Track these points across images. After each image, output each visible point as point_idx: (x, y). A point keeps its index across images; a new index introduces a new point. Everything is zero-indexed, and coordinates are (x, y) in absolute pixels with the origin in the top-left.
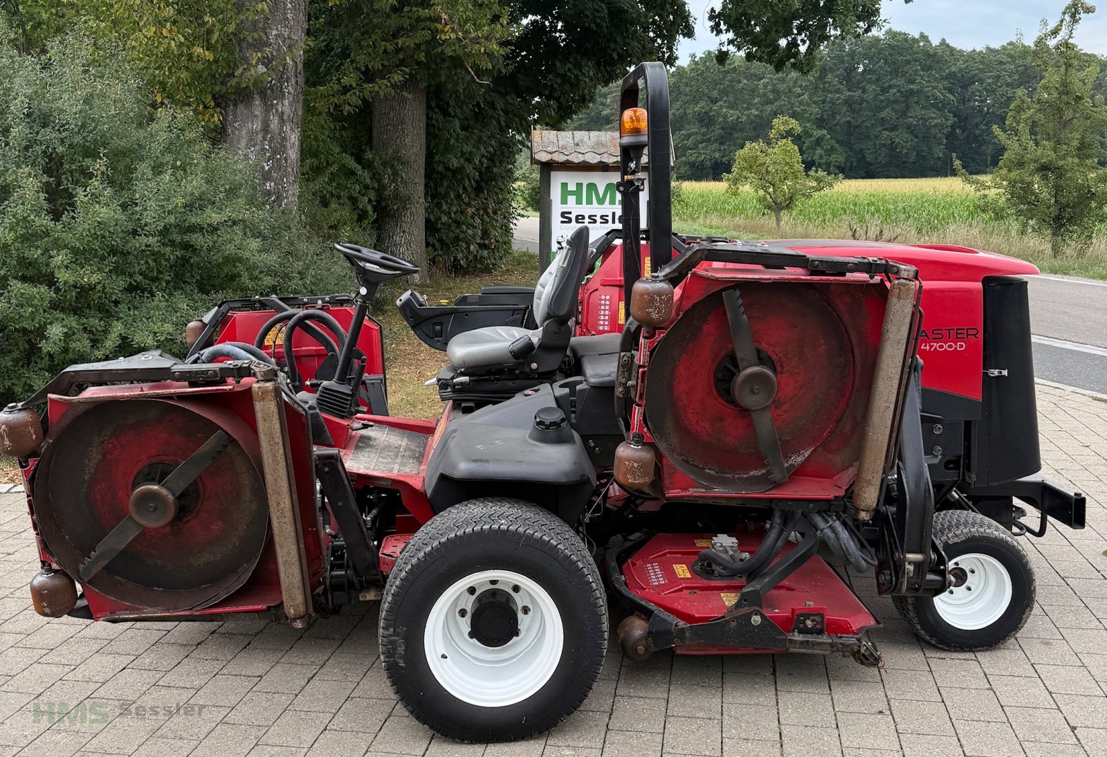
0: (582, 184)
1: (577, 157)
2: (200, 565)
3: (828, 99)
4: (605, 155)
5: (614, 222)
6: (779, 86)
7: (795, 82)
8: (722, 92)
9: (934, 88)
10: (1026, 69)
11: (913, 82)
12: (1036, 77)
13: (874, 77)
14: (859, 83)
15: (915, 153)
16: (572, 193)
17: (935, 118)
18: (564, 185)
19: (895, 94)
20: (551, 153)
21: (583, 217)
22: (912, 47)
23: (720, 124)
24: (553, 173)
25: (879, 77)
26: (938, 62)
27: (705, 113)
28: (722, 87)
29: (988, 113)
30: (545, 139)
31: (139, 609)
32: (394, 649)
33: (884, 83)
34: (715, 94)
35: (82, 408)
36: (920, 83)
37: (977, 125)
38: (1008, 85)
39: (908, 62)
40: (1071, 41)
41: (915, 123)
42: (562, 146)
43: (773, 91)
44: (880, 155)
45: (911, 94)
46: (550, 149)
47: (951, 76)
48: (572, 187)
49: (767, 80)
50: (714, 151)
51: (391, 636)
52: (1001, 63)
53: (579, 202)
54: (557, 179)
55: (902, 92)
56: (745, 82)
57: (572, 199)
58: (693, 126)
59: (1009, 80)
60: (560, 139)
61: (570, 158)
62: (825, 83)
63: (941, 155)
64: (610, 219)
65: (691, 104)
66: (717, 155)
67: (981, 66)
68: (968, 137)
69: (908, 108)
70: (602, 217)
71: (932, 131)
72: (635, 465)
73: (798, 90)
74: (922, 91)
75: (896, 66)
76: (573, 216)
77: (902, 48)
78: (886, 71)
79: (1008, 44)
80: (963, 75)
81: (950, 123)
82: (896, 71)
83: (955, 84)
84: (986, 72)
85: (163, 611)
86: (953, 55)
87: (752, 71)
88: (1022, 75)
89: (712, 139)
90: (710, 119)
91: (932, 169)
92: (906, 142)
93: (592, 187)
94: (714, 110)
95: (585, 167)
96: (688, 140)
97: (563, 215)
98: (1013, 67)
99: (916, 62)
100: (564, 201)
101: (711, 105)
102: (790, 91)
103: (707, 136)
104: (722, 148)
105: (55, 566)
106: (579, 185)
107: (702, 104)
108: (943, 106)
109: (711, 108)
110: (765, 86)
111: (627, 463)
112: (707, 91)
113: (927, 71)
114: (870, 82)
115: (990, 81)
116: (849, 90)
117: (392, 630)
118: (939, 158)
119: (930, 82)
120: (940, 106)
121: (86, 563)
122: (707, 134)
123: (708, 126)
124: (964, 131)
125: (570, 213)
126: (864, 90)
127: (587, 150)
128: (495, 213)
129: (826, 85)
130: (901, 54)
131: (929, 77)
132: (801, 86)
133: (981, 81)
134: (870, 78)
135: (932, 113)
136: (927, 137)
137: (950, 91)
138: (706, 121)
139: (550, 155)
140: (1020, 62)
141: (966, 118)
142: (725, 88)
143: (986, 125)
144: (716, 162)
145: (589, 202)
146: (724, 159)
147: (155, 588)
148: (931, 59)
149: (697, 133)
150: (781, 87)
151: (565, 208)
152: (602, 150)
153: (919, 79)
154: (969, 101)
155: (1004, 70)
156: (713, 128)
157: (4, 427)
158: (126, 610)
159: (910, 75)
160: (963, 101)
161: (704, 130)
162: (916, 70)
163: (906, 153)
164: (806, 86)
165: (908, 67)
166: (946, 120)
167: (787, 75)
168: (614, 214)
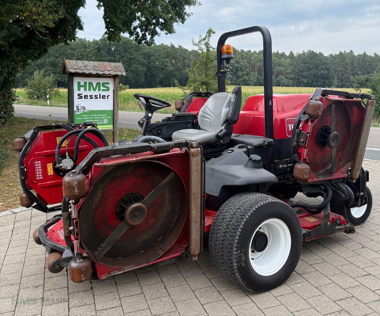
0: (86, 82)
1: (87, 71)
2: (141, 242)
3: (102, 59)
4: (98, 71)
5: (100, 98)
6: (83, 53)
7: (89, 53)
8: (60, 54)
9: (139, 57)
10: (168, 53)
11: (132, 55)
12: (171, 55)
13: (118, 52)
14: (113, 54)
15: (134, 80)
16: (82, 86)
17: (140, 68)
18: (79, 83)
19: (126, 59)
20: (75, 69)
21: (87, 96)
22: (131, 43)
23: (60, 67)
24: (74, 78)
25: (120, 53)
26: (140, 49)
27: (54, 62)
28: (60, 52)
29: (157, 67)
30: (71, 63)
31: (122, 268)
32: (240, 259)
33: (122, 55)
34: (57, 55)
35: (110, 168)
36: (135, 55)
37: (154, 71)
38: (163, 58)
39: (130, 48)
40: (209, 42)
41: (134, 69)
42: (80, 66)
43: (81, 55)
44: (122, 80)
45: (132, 59)
46: (74, 67)
47: (144, 54)
48: (82, 84)
49: (78, 51)
50: (58, 77)
51: (239, 254)
52: (160, 50)
53: (85, 90)
54: (76, 80)
55: (128, 58)
56: (69, 51)
57: (82, 89)
58: (48, 67)
59: (163, 56)
60: (78, 64)
61: (84, 71)
62: (101, 53)
63: (143, 81)
64: (98, 97)
65: (47, 58)
66: (59, 79)
67: (154, 51)
68: (151, 75)
69: (131, 64)
70: (95, 96)
71: (140, 72)
72: (307, 171)
73: (91, 55)
74: (135, 58)
75: (126, 49)
76: (83, 96)
77: (127, 43)
78: (123, 51)
79: (161, 44)
80: (148, 54)
81: (145, 70)
82: (126, 51)
83: (146, 57)
84: (155, 53)
85: (134, 267)
86: (144, 46)
87: (72, 47)
88: (167, 54)
89: (57, 72)
90: (55, 64)
91: (140, 85)
92: (131, 76)
93: (91, 84)
94: (57, 61)
95: (90, 75)
96: (46, 72)
97: (79, 95)
98: (164, 52)
99: (132, 48)
100: (79, 89)
101: (56, 59)
102: (87, 55)
103: (55, 71)
104: (61, 76)
105: (85, 255)
106: (85, 83)
107: (52, 58)
108: (143, 64)
109: (56, 60)
110: (78, 53)
111: (304, 170)
112: (53, 54)
113: (136, 51)
114: (117, 54)
115: (157, 56)
116: (110, 56)
117: (239, 251)
118: (142, 82)
119: (138, 55)
120: (142, 64)
121: (99, 250)
122: (55, 70)
123: (55, 67)
124: (150, 73)
125: (82, 94)
126: (115, 57)
127: (90, 69)
128: (9, 98)
129: (101, 54)
130: (127, 45)
131: (137, 54)
132: (91, 54)
133: (154, 56)
134: (117, 53)
135: (139, 66)
136: (138, 75)
137: (145, 59)
138: (54, 65)
139: (75, 70)
140: (166, 50)
141: (150, 68)
142: (61, 53)
143: (156, 71)
144: (59, 81)
145: (90, 90)
146: (63, 80)
147: (119, 258)
148: (137, 47)
149: (50, 70)
150: (84, 54)
151: (79, 92)
152: (97, 69)
153: (134, 54)
154: (151, 63)
155: (161, 53)
156: (57, 68)
157: (76, 182)
158: (116, 270)
159: (131, 53)
160: (149, 62)
161: (53, 68)
162: (133, 51)
163: (131, 80)
164: (93, 54)
165: (130, 50)
166: (144, 69)
167: (86, 50)
168: (100, 95)
